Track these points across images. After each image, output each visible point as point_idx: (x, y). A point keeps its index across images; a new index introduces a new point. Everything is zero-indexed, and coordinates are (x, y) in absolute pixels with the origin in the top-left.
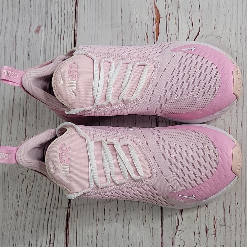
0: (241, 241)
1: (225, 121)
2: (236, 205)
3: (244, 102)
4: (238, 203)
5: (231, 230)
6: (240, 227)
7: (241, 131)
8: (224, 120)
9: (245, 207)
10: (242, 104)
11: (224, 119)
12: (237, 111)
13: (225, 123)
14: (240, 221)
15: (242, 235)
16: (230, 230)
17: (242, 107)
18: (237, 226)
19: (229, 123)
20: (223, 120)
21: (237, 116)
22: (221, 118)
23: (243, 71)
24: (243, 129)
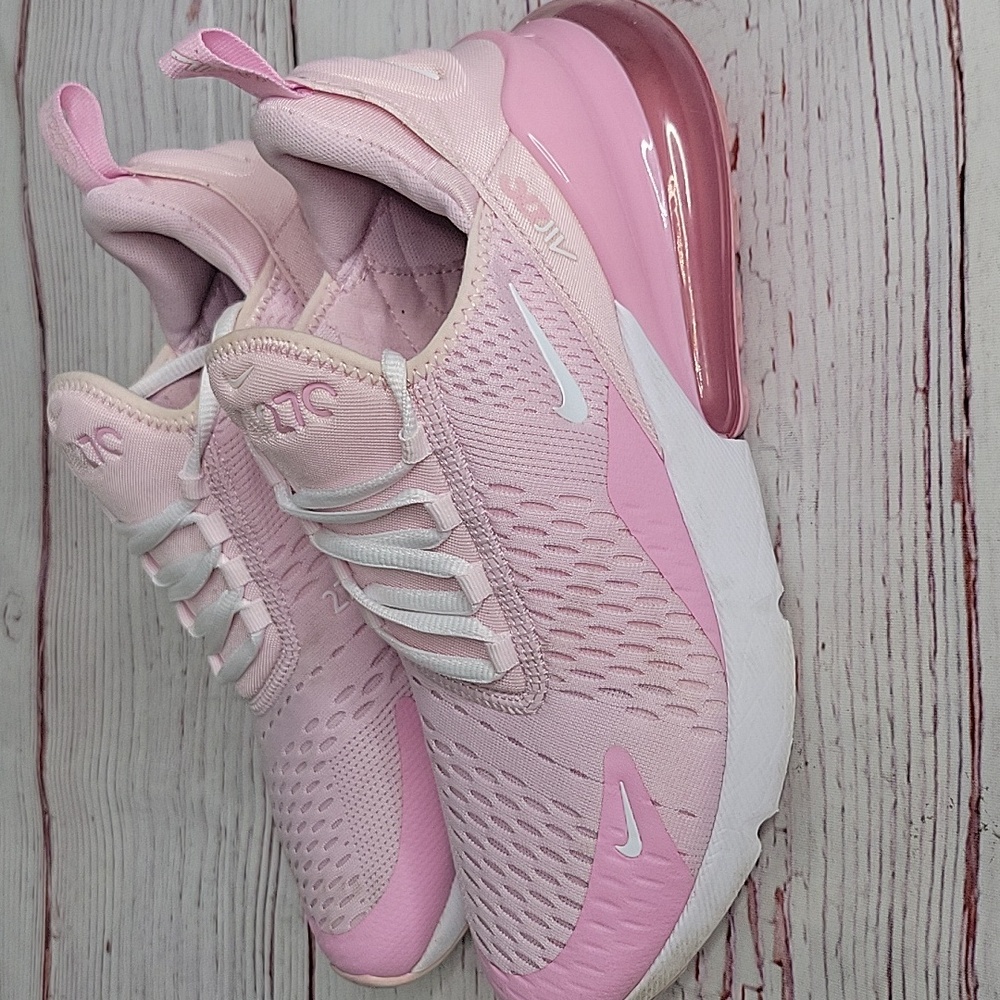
0: (843, 809)
1: (772, 285)
2: (818, 652)
3: (831, 190)
4: (823, 646)
5: (806, 764)
6: (835, 747)
7: (831, 324)
8: (770, 284)
9: (848, 659)
10: (823, 204)
11: (768, 277)
12: (809, 237)
13: (773, 296)
14: (834, 722)
15: (846, 783)
16: (803, 763)
17: (826, 216)
18: (826, 744)
19: (788, 295)
20: (766, 285)
21: (811, 260)
22: (761, 274)
23: (819, 49)
24: (836, 315)
